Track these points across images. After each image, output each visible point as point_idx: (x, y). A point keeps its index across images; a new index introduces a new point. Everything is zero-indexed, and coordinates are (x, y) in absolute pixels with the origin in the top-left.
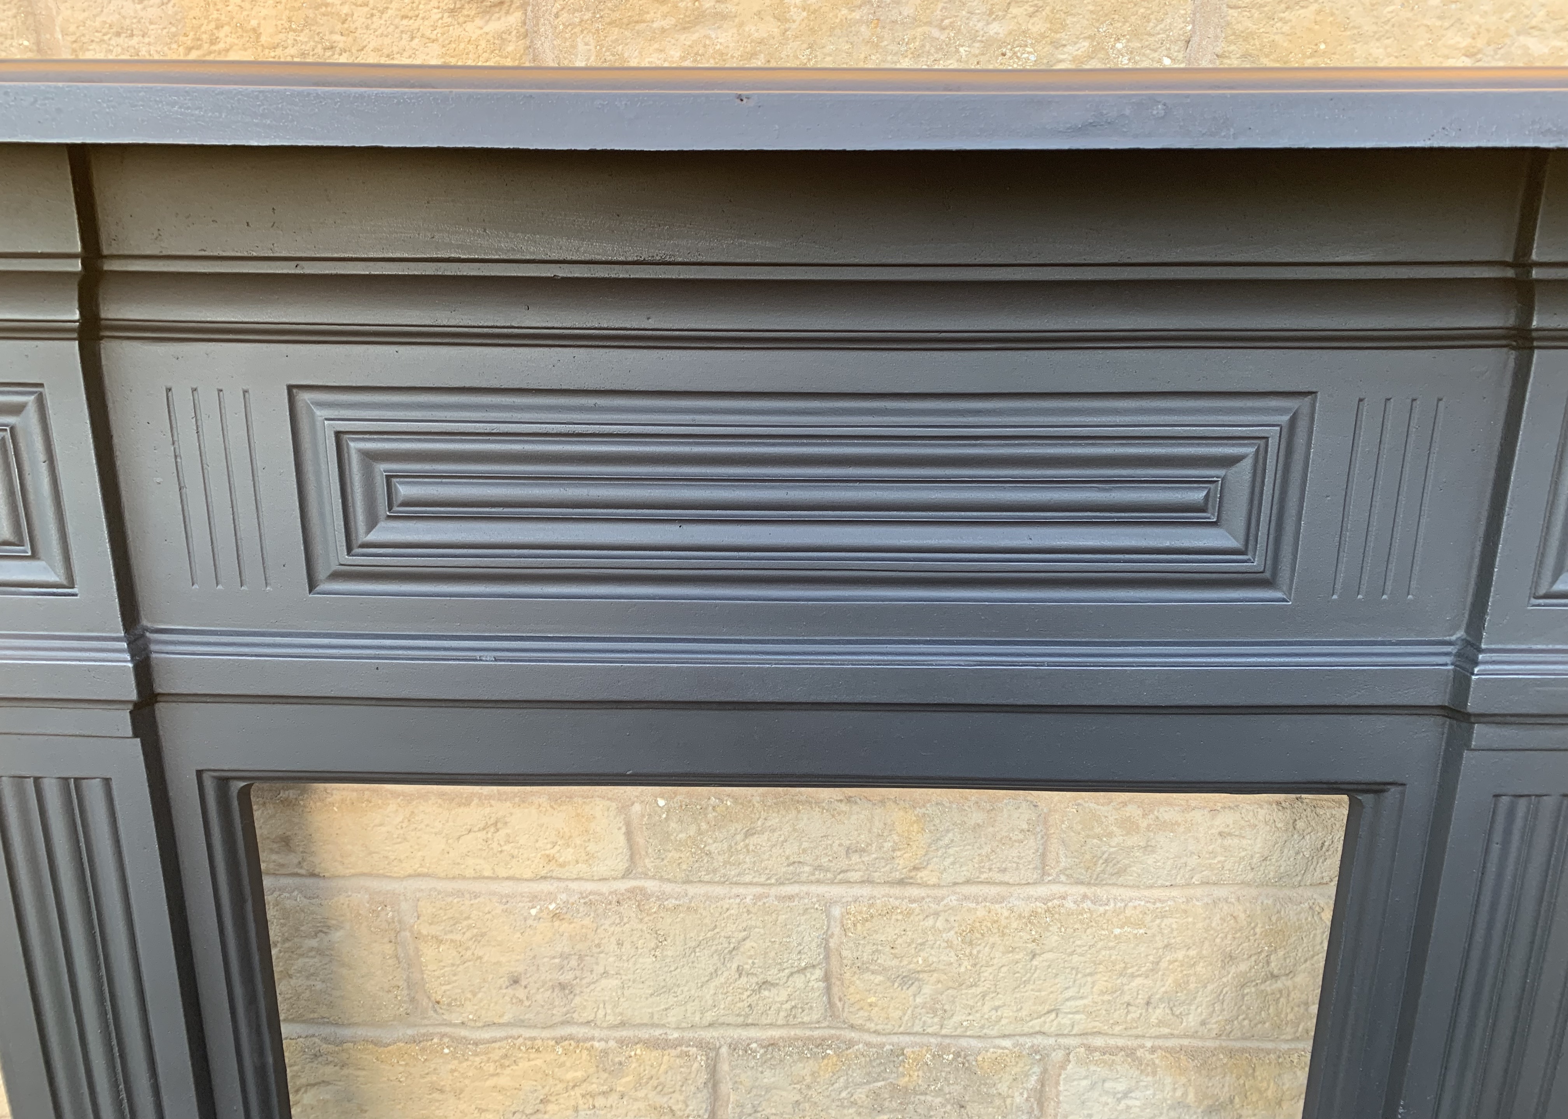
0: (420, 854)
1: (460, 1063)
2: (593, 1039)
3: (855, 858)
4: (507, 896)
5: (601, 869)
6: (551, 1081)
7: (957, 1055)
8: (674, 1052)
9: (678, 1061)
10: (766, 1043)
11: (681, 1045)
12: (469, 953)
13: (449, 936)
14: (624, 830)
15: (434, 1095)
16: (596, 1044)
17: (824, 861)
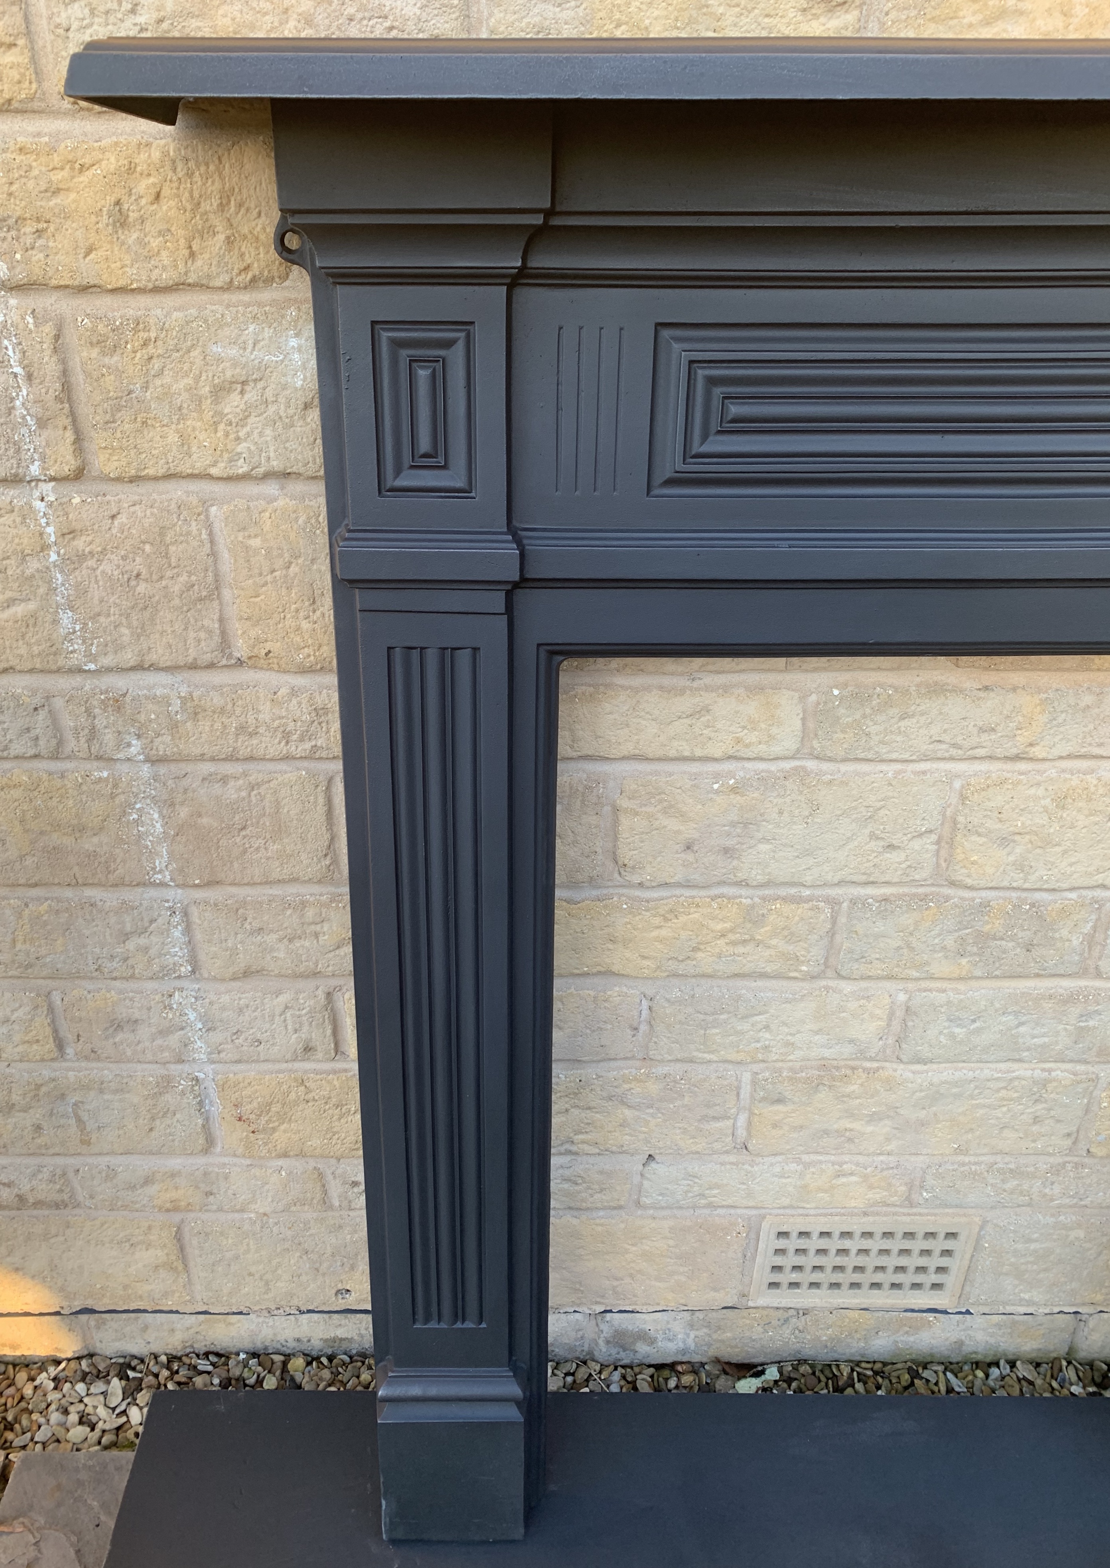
0: (636, 737)
1: (634, 916)
2: (741, 896)
3: (985, 737)
4: (695, 774)
5: (777, 749)
6: (705, 931)
7: (1032, 905)
8: (806, 906)
9: (810, 913)
10: (880, 898)
11: (812, 901)
12: (657, 823)
13: (643, 809)
14: (801, 716)
15: (607, 945)
16: (744, 901)
17: (959, 740)
